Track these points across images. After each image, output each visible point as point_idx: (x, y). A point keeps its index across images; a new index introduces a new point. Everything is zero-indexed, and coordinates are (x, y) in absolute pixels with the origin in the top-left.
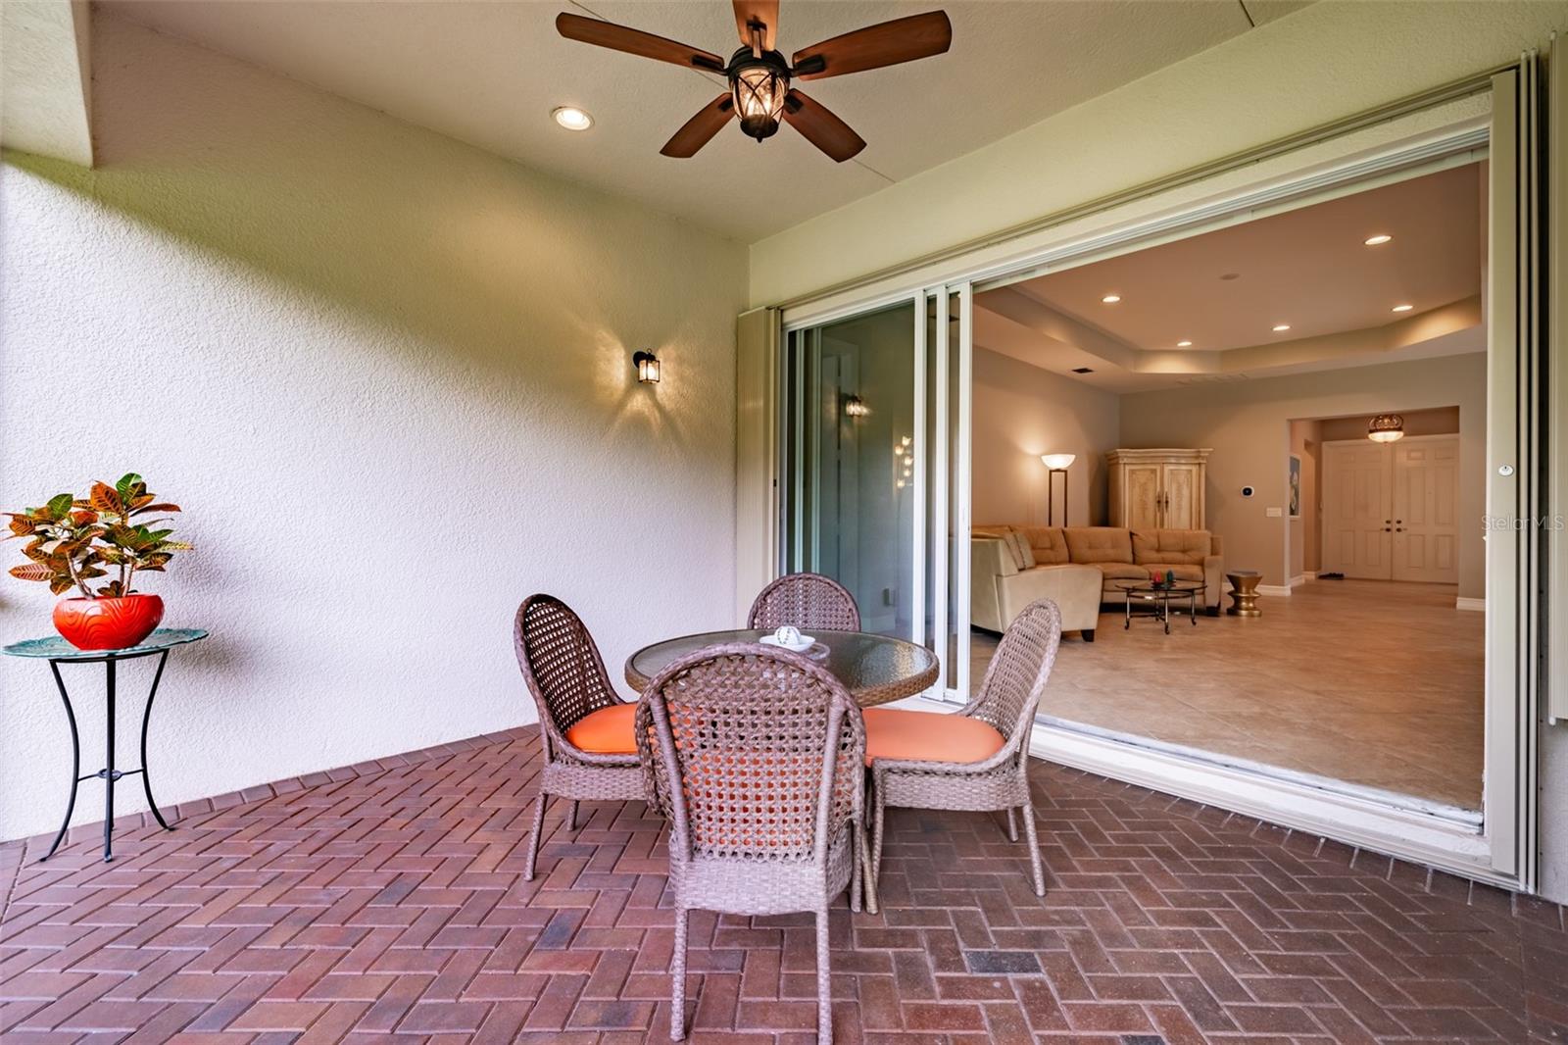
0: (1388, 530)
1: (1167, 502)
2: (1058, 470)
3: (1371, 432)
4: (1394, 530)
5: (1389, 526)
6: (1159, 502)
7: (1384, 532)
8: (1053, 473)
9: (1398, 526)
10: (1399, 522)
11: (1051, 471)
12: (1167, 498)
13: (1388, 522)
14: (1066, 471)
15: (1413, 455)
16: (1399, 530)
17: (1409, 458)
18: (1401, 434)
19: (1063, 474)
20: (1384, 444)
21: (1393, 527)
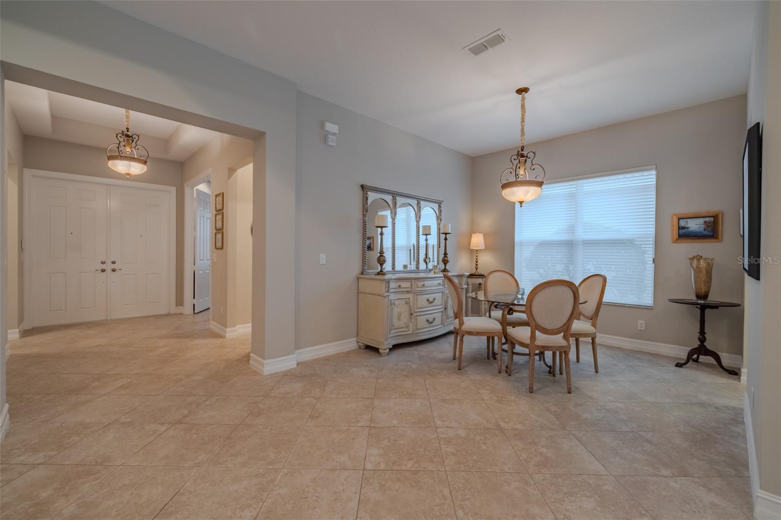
0: (103, 271)
3: (110, 158)
4: (109, 270)
5: (103, 267)
7: (100, 271)
9: (113, 266)
10: (114, 263)
13: (103, 263)
16: (114, 270)
18: (145, 168)
20: (128, 177)
21: (108, 268)
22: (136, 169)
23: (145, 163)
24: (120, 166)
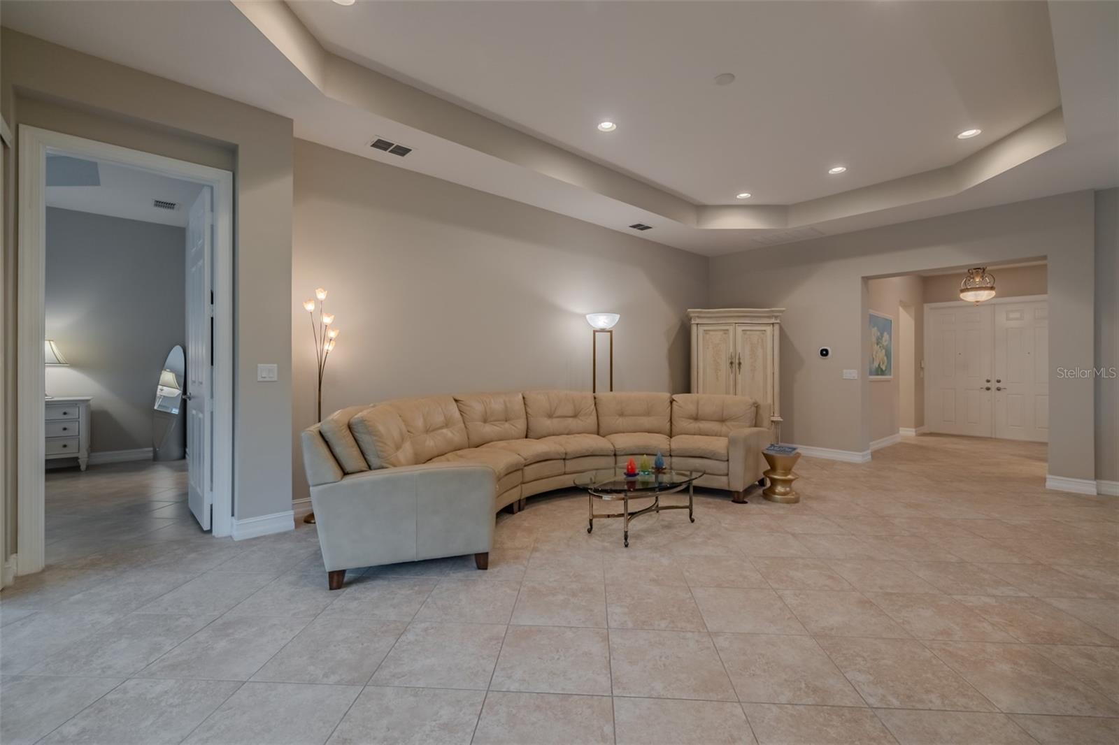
0: (988, 389)
1: (740, 364)
2: (603, 330)
3: (962, 291)
4: (993, 389)
5: (988, 385)
6: (731, 363)
7: (984, 390)
8: (597, 333)
9: (998, 385)
10: (999, 381)
11: (595, 332)
12: (739, 359)
13: (988, 381)
14: (611, 332)
15: (1012, 315)
16: (999, 389)
17: (1008, 319)
18: (993, 293)
19: (609, 333)
20: (977, 304)
21: (993, 386)
22: (985, 296)
23: (992, 288)
24: (969, 297)
